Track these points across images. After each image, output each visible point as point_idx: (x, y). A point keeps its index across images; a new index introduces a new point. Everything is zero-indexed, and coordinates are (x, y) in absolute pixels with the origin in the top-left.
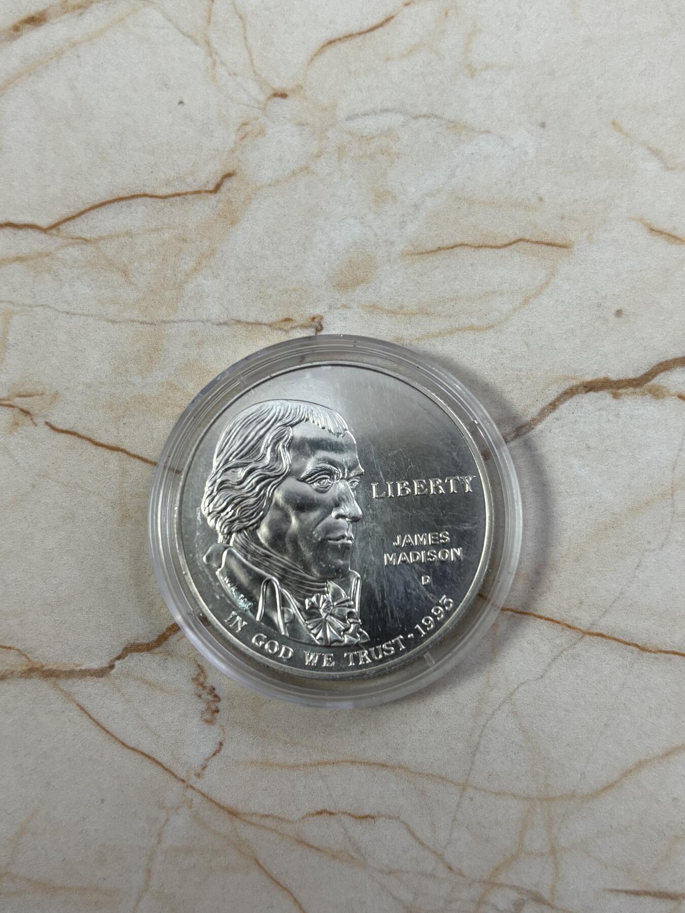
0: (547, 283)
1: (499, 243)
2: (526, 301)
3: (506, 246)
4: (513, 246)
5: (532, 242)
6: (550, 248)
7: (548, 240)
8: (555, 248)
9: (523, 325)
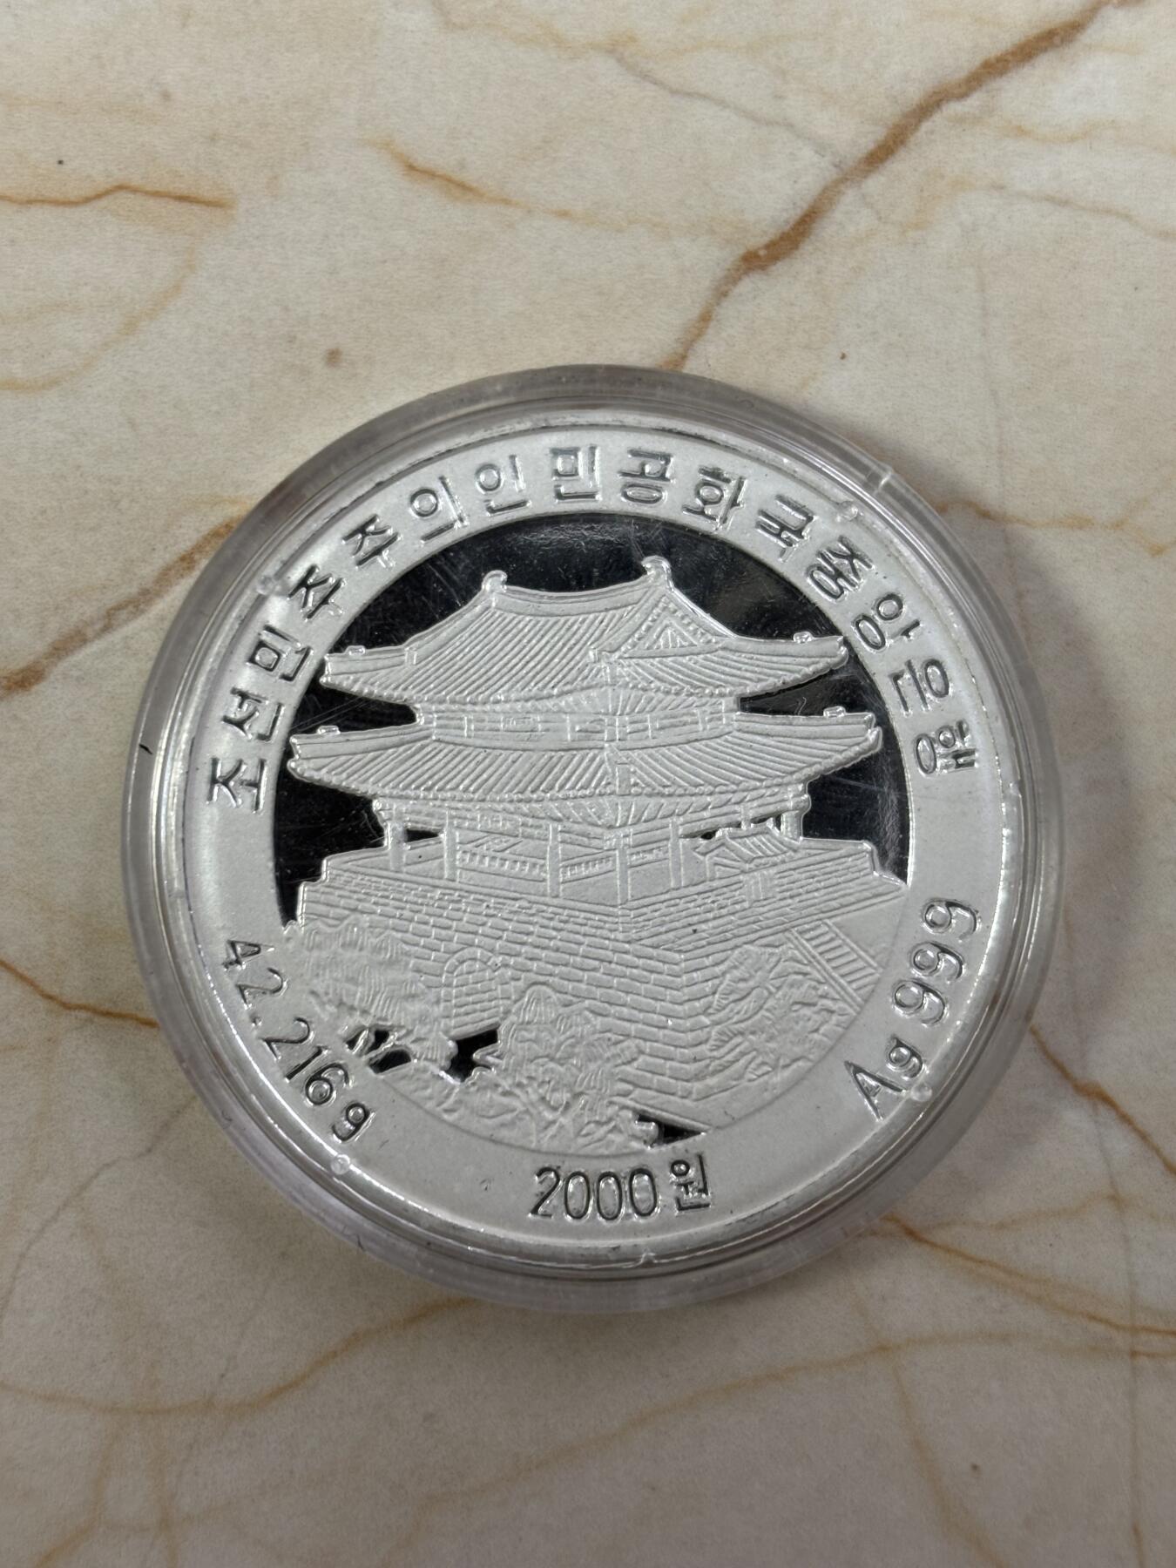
0: (177, 288)
1: (73, 194)
2: (130, 326)
3: (87, 200)
4: (104, 202)
5: (147, 193)
6: (184, 207)
7: (182, 187)
8: (196, 208)
9: (126, 379)
